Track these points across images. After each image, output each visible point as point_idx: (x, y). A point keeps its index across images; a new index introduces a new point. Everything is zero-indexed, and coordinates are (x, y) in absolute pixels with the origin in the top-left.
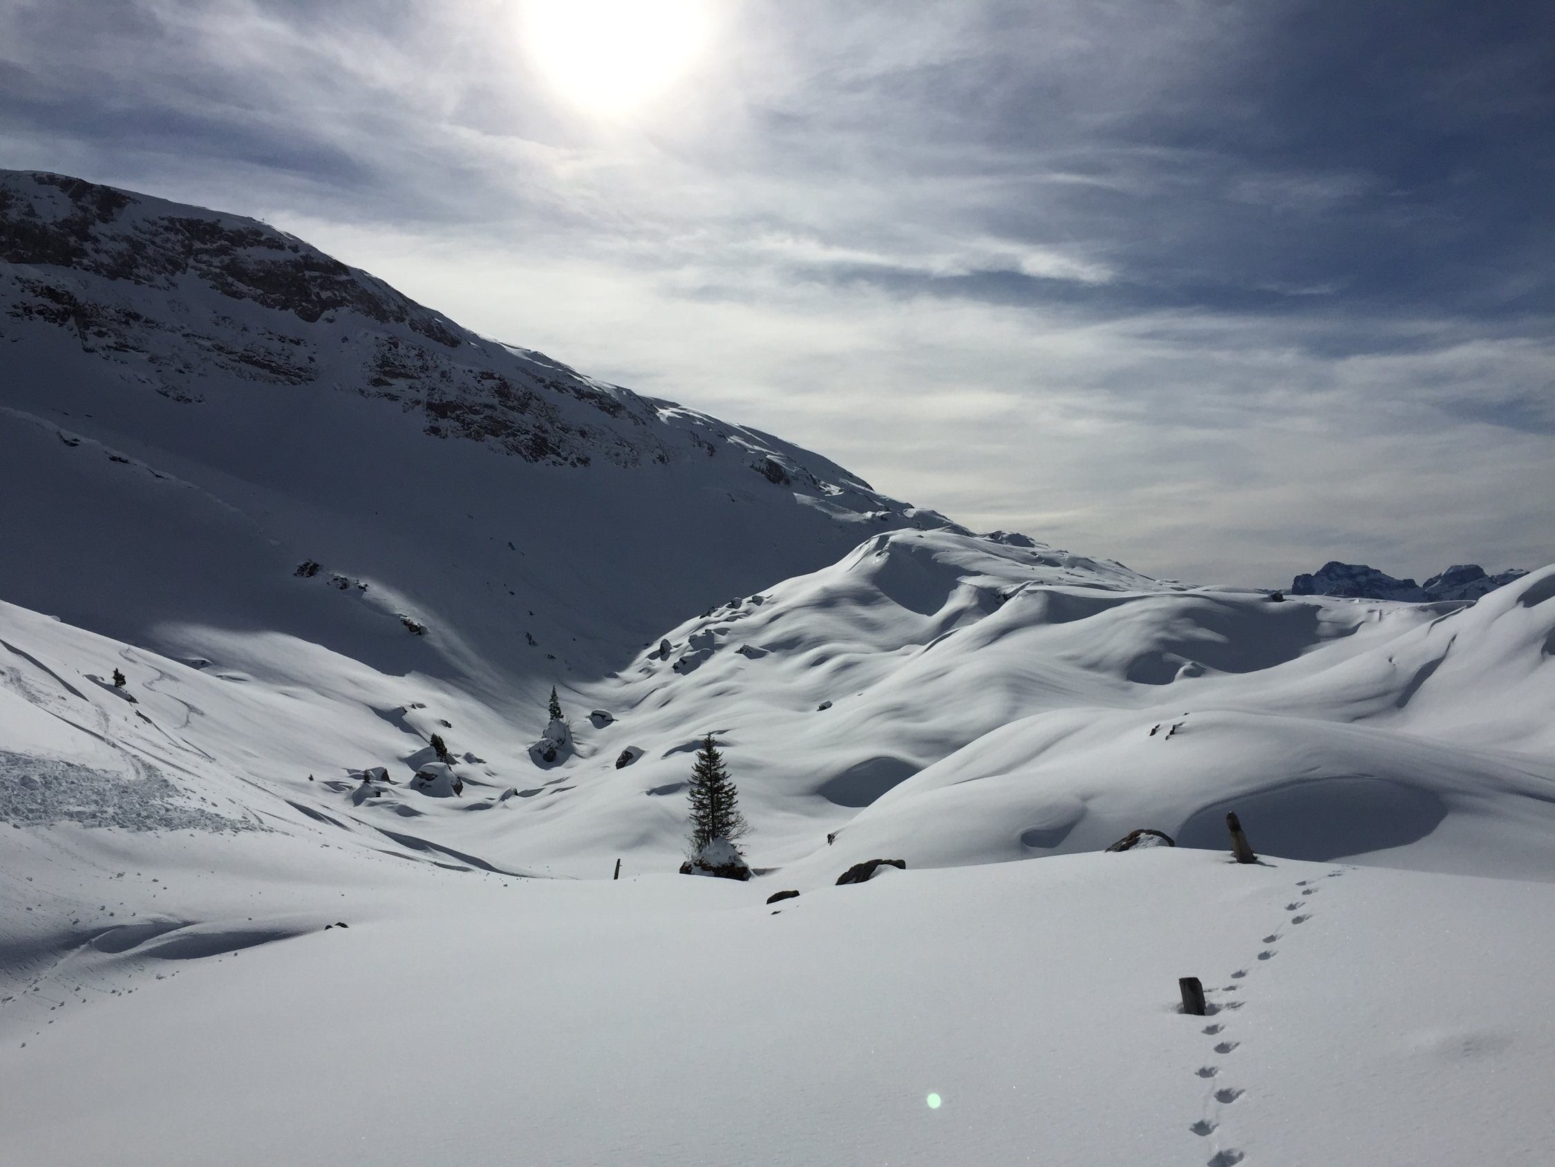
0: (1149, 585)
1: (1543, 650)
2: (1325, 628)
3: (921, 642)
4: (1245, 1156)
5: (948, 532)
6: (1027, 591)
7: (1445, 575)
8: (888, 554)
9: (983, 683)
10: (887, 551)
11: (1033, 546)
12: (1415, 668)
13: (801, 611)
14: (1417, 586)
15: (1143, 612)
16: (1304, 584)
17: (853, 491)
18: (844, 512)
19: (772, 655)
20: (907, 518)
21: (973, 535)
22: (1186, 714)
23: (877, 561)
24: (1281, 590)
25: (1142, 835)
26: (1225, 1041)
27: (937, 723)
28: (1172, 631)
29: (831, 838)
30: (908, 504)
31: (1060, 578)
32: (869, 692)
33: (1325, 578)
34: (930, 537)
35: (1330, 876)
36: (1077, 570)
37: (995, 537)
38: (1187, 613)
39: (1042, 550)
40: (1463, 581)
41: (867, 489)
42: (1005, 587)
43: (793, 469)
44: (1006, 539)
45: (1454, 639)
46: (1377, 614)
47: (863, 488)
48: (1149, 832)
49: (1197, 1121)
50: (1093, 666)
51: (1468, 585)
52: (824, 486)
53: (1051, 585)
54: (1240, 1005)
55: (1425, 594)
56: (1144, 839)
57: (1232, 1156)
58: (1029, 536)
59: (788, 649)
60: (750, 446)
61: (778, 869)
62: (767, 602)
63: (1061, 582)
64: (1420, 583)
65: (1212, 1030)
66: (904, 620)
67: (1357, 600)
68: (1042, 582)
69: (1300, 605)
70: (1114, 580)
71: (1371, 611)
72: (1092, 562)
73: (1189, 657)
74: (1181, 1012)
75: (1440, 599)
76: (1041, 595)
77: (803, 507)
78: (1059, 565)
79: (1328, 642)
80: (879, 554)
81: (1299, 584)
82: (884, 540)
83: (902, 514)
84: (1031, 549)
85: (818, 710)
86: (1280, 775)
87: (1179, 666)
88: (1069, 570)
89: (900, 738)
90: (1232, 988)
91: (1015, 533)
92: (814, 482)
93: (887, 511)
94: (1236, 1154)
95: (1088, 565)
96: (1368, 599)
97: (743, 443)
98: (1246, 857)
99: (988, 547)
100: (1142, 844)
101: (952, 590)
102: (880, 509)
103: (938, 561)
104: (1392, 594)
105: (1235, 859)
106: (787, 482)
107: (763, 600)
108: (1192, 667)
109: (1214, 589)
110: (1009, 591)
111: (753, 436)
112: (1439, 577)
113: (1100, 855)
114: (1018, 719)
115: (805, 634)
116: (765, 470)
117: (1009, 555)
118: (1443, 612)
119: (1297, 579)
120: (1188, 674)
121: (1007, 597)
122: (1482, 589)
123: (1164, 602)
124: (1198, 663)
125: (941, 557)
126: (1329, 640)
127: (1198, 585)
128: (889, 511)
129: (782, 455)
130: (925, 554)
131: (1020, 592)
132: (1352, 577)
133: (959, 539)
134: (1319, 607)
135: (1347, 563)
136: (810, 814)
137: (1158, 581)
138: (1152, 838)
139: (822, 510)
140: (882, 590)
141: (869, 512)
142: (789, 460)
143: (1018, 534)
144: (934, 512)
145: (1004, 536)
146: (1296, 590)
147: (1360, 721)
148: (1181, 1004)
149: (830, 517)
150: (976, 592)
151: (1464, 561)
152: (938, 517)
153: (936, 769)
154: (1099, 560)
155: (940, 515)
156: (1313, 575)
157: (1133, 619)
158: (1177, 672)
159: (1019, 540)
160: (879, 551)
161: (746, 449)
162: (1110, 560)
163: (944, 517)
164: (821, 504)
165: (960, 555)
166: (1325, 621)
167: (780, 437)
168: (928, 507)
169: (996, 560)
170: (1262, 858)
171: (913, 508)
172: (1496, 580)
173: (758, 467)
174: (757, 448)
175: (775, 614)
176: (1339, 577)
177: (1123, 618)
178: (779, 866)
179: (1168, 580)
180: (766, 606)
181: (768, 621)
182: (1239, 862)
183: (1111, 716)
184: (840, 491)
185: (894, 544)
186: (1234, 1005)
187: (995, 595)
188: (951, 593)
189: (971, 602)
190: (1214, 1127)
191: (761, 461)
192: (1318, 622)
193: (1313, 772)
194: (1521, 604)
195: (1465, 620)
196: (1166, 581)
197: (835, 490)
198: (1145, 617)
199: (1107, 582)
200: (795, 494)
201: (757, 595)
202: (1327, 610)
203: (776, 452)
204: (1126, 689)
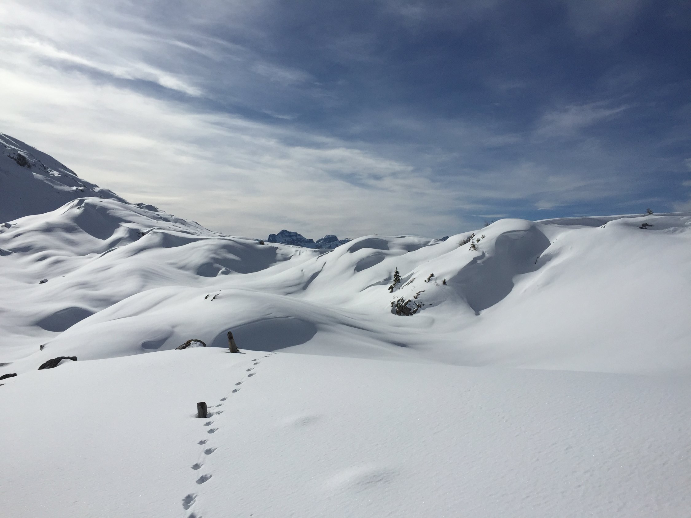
0: (210, 233)
1: (355, 270)
2: (279, 257)
3: (98, 252)
4: (212, 476)
5: (115, 201)
6: (154, 232)
7: (324, 238)
8: (83, 208)
9: (130, 273)
10: (83, 207)
11: (158, 211)
12: (310, 274)
13: (34, 233)
14: (314, 242)
15: (206, 245)
16: (273, 238)
17: (67, 175)
18: (61, 185)
19: (15, 254)
20: (95, 192)
21: (129, 203)
22: (221, 290)
23: (77, 211)
24: (263, 240)
25: (192, 342)
26: (212, 428)
27: (104, 291)
28: (218, 254)
29: (42, 347)
30: (95, 185)
31: (169, 227)
32: (68, 276)
33: (281, 236)
34: (106, 202)
35: (265, 357)
36: (178, 224)
37: (140, 205)
38: (225, 247)
39: (162, 214)
40: (330, 242)
41: (74, 175)
42: (142, 229)
43: (33, 160)
44: (145, 207)
45: (325, 264)
46: (299, 252)
47: (72, 174)
48: (195, 341)
49: (195, 464)
50: (182, 268)
51: (332, 243)
52: (51, 171)
53: (165, 230)
54: (221, 412)
55: (316, 246)
56: (193, 344)
57: (207, 477)
58: (156, 207)
59: (25, 252)
60: (8, 145)
61: (11, 363)
62: (13, 227)
63: (170, 229)
64: (315, 241)
65: (208, 424)
66: (90, 241)
67: (292, 246)
68: (161, 228)
69: (270, 246)
70: (194, 230)
71: (296, 251)
72: (185, 221)
73: (225, 266)
74: (197, 417)
75: (322, 248)
76: (160, 235)
77: (37, 180)
78: (169, 221)
79: (280, 263)
80: (78, 208)
81: (271, 238)
82: (81, 202)
83: (92, 190)
84: (157, 213)
85: (40, 283)
86: (256, 317)
87: (219, 269)
88: (174, 224)
89: (84, 298)
90: (220, 405)
91: (150, 205)
92: (45, 168)
93: (84, 187)
94: (209, 476)
95: (183, 222)
96: (296, 246)
97: (5, 143)
98: (234, 350)
99: (135, 209)
100: (192, 346)
101: (116, 228)
102: (81, 186)
103: (110, 214)
104: (305, 245)
105: (230, 351)
106: (29, 166)
107: (11, 226)
108: (225, 270)
109: (237, 237)
110: (145, 231)
111: (10, 140)
112: (322, 239)
113: (173, 351)
114: (144, 291)
115: (34, 245)
116: (16, 159)
117: (146, 214)
118: (322, 253)
119: (270, 236)
120: (223, 273)
121: (143, 234)
122: (336, 245)
123: (215, 241)
124: (227, 269)
125: (112, 213)
126: (280, 262)
127: (230, 235)
128: (85, 187)
129: (27, 152)
130: (104, 210)
131: (150, 232)
132: (291, 236)
133: (121, 205)
134: (277, 248)
135: (289, 231)
136: (33, 336)
137: (213, 232)
138: (196, 343)
139: (48, 183)
140: (79, 226)
141: (74, 187)
142: (31, 155)
143: (151, 205)
144: (109, 191)
145: (144, 205)
146: (269, 241)
147: (289, 295)
148: (197, 414)
149: (52, 187)
150: (129, 230)
151: (331, 234)
152: (111, 193)
153: (101, 314)
154: (188, 221)
155: (112, 192)
156: (276, 234)
157: (201, 248)
158: (219, 272)
159: (151, 208)
160: (79, 207)
161: (6, 147)
162: (193, 221)
163: (114, 193)
164: (47, 180)
165: (121, 212)
166: (279, 254)
167: (26, 143)
168: (106, 188)
169: (139, 216)
170: (241, 350)
171: (98, 187)
172: (341, 242)
173: (12, 157)
174: (12, 147)
175: (18, 233)
176: (286, 236)
177: (197, 247)
178: (12, 362)
179: (218, 232)
180: (14, 229)
181: (12, 237)
182: (231, 352)
183: (189, 290)
184: (59, 174)
185: (87, 204)
186: (219, 413)
187: (138, 233)
188: (116, 230)
189: (126, 235)
190: (201, 466)
191: (15, 154)
192: (277, 254)
193: (269, 315)
194: (349, 252)
195: (330, 256)
196: (217, 233)
197: (56, 174)
198: (206, 247)
199: (191, 231)
200: (33, 173)
201: (8, 223)
202: (280, 249)
203: (24, 150)
204: (196, 278)
